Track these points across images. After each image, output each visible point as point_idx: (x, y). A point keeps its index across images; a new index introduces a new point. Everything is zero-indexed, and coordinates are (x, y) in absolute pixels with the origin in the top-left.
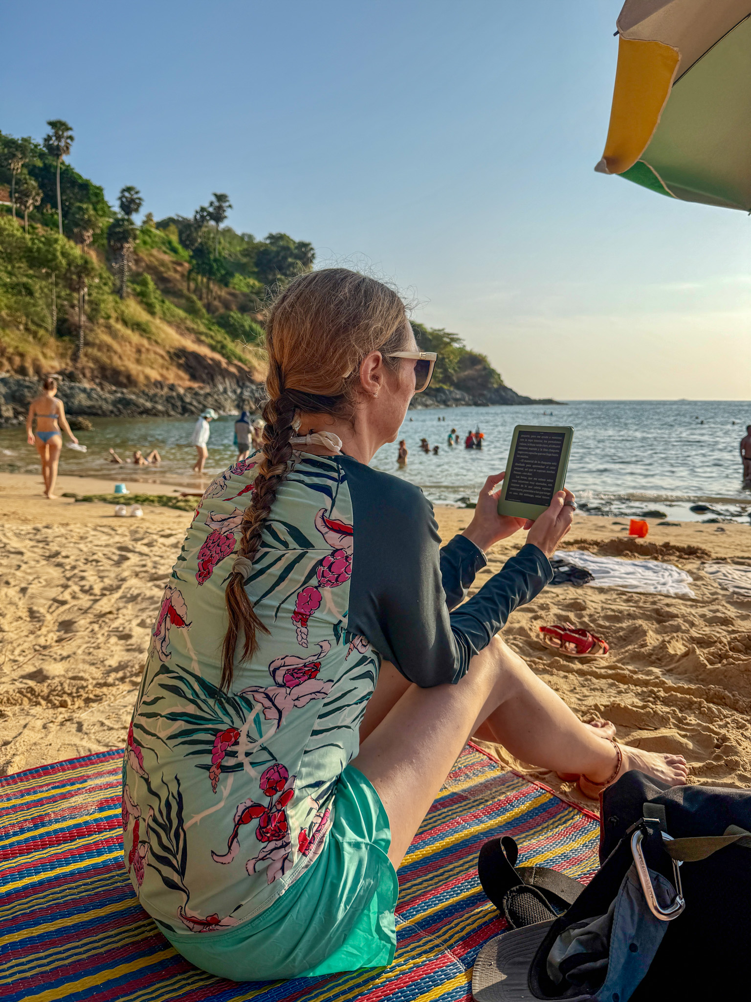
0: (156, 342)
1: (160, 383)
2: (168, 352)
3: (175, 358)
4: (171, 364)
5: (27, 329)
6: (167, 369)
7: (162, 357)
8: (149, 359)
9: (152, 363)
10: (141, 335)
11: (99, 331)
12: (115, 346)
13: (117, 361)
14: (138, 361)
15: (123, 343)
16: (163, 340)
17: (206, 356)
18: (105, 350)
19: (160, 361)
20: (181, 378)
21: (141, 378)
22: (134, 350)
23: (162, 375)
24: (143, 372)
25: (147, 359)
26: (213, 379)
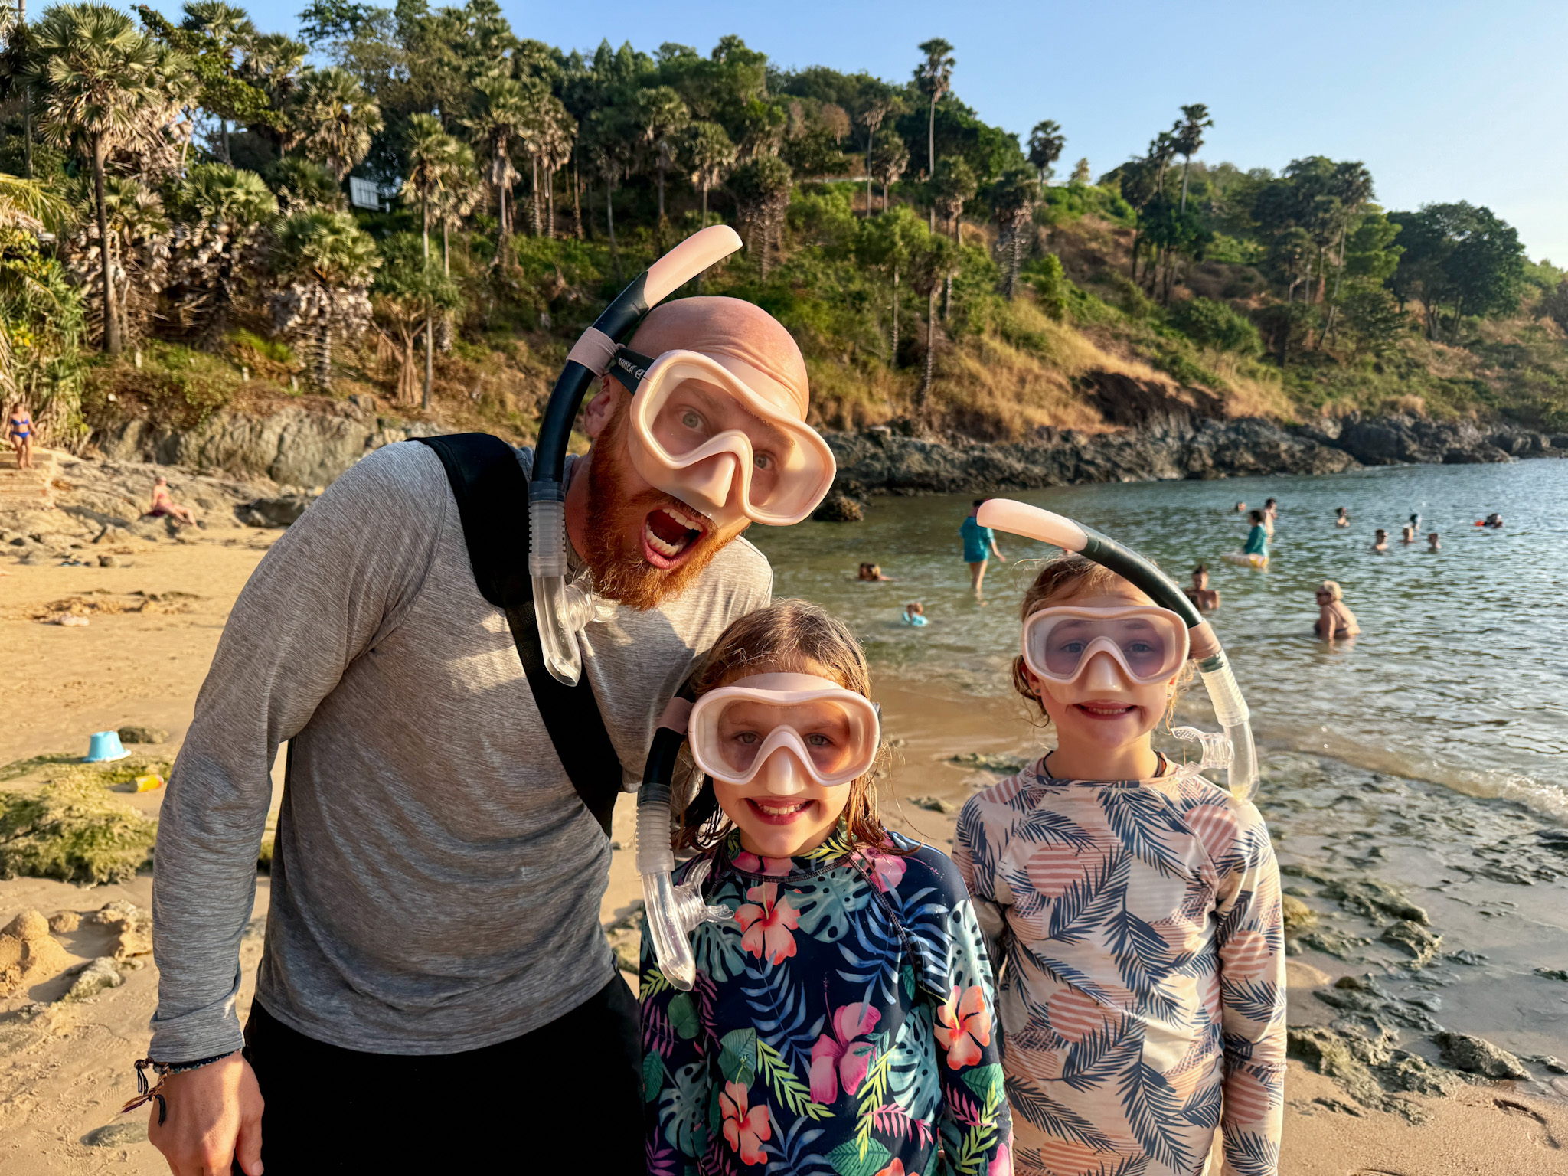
0: (1055, 364)
1: (1048, 429)
2: (1072, 378)
3: (1082, 387)
4: (1074, 397)
5: (854, 360)
6: (1066, 406)
7: (1060, 386)
8: (1037, 392)
9: (1041, 398)
10: (1031, 355)
11: (963, 354)
12: (986, 375)
13: (983, 401)
14: (1019, 398)
15: (998, 370)
16: (1066, 359)
17: (1138, 379)
18: (966, 383)
19: (1056, 393)
20: (1088, 420)
21: (1018, 424)
22: (1015, 379)
23: (1054, 417)
24: (1021, 414)
25: (1033, 391)
26: (1144, 418)
